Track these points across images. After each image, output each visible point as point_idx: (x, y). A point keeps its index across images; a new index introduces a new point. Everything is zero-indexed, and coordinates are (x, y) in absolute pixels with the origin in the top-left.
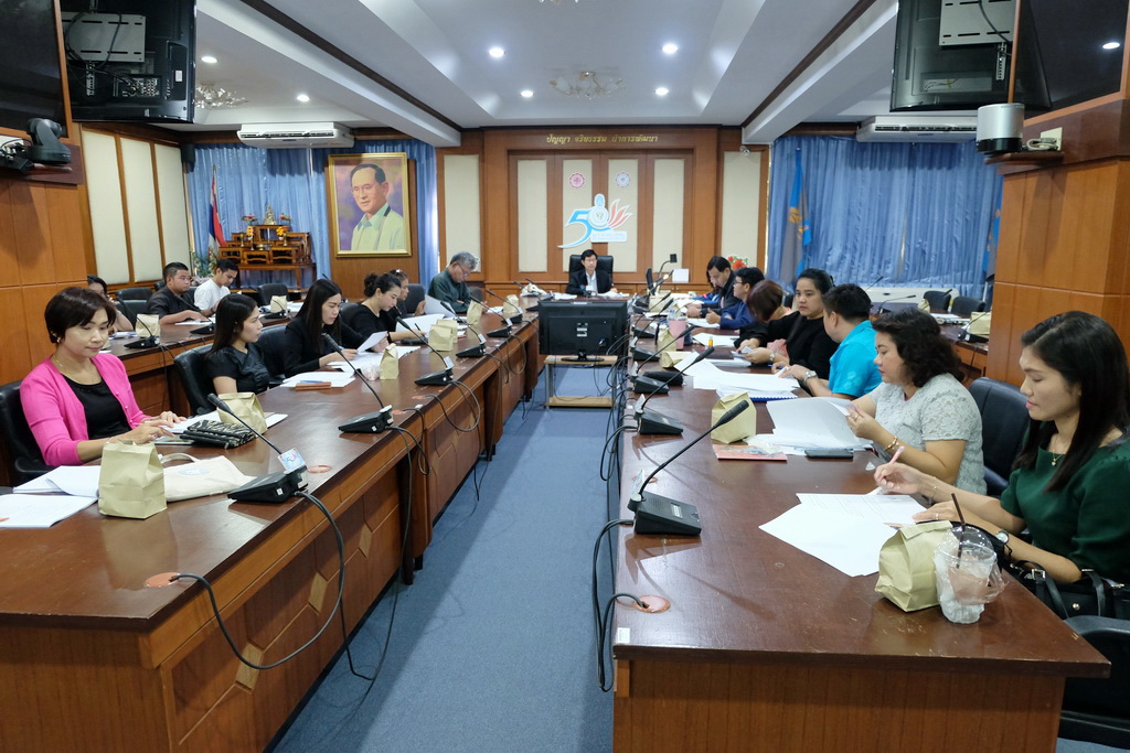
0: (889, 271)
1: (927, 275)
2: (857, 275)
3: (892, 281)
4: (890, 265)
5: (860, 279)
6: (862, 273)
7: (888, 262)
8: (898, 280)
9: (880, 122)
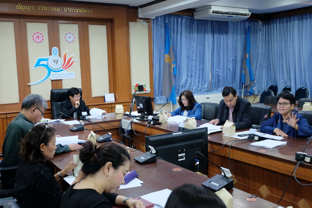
0: (206, 86)
1: (220, 87)
2: (192, 89)
3: (206, 91)
4: (206, 83)
5: (194, 91)
6: (195, 88)
7: (205, 82)
8: (210, 90)
9: (214, 8)
